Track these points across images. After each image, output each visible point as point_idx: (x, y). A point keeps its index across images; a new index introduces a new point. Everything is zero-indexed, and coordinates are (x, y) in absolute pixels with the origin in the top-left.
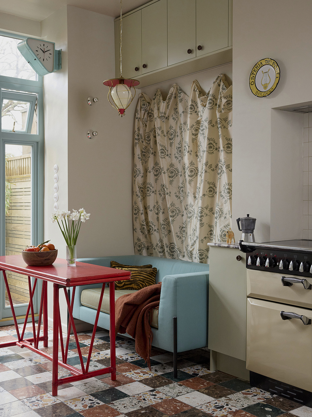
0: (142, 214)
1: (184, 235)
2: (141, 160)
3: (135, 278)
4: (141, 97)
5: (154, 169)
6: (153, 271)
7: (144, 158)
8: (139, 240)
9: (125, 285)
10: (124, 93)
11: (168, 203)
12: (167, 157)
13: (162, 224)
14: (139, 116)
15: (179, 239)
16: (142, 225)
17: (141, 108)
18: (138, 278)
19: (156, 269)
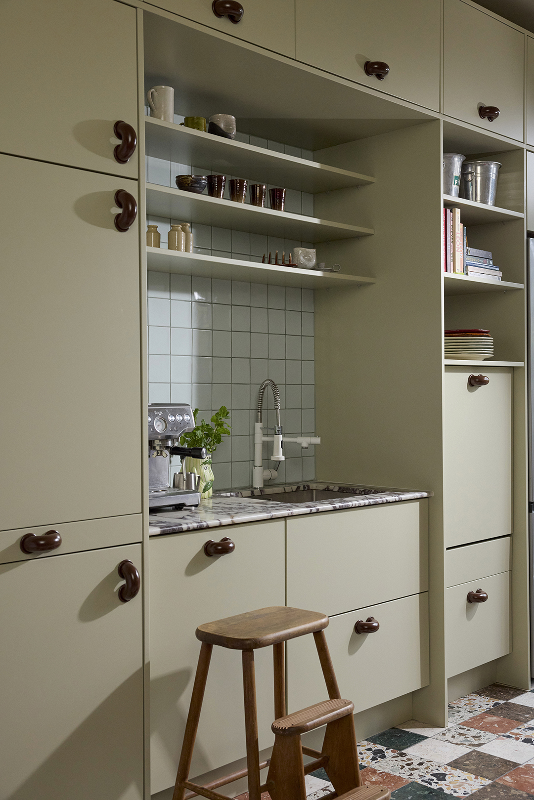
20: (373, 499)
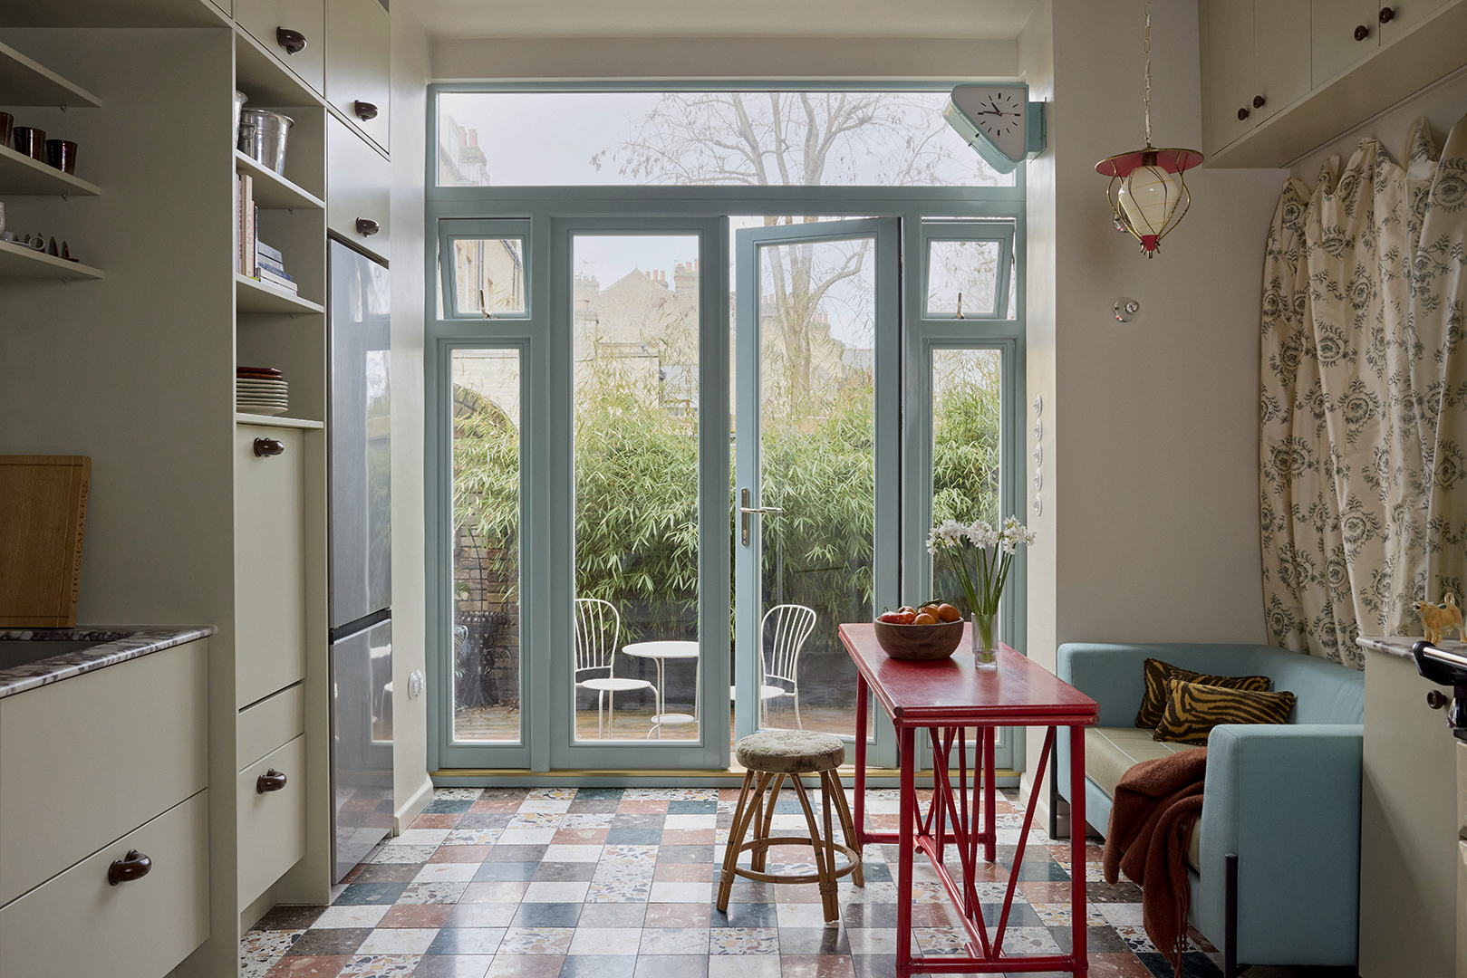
0: (1281, 528)
1: (1386, 600)
2: (1281, 371)
3: (1221, 714)
4: (1288, 190)
5: (1314, 397)
6: (1281, 700)
7: (1292, 364)
8: (1276, 602)
9: (1190, 730)
10: (1152, 190)
11: (1342, 499)
12: (1341, 362)
13: (1331, 562)
14: (1276, 247)
15: (1370, 611)
16: (1282, 560)
17: (1284, 221)
18: (1232, 715)
19: (1292, 695)
20: (138, 647)
